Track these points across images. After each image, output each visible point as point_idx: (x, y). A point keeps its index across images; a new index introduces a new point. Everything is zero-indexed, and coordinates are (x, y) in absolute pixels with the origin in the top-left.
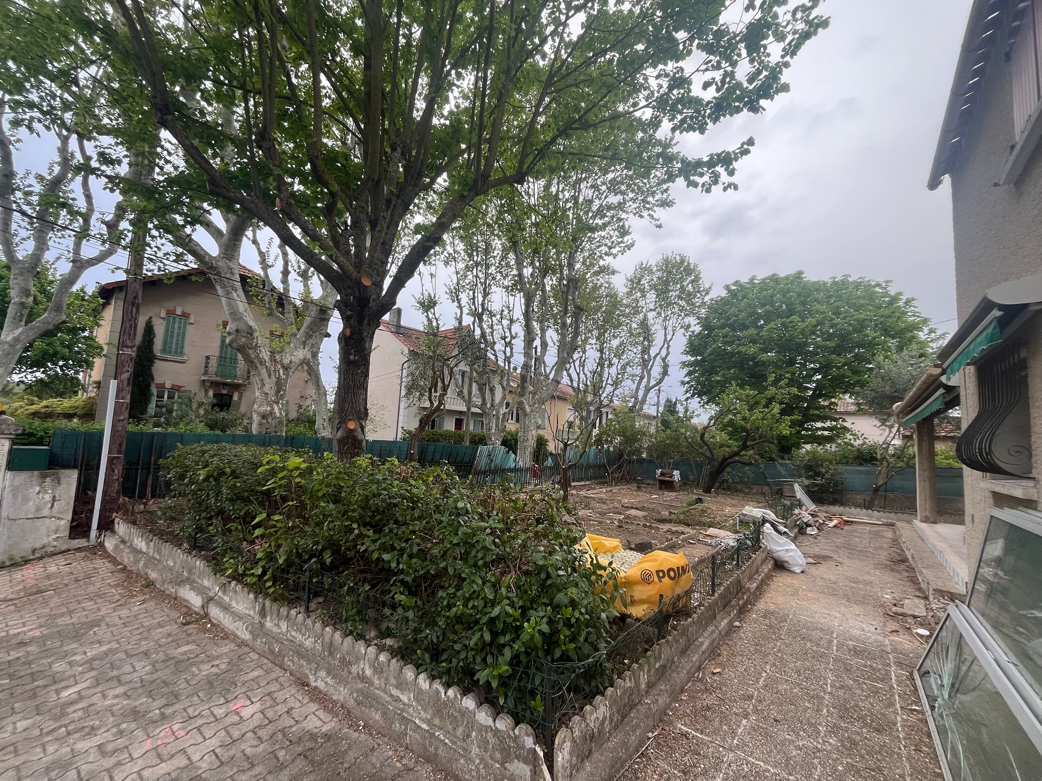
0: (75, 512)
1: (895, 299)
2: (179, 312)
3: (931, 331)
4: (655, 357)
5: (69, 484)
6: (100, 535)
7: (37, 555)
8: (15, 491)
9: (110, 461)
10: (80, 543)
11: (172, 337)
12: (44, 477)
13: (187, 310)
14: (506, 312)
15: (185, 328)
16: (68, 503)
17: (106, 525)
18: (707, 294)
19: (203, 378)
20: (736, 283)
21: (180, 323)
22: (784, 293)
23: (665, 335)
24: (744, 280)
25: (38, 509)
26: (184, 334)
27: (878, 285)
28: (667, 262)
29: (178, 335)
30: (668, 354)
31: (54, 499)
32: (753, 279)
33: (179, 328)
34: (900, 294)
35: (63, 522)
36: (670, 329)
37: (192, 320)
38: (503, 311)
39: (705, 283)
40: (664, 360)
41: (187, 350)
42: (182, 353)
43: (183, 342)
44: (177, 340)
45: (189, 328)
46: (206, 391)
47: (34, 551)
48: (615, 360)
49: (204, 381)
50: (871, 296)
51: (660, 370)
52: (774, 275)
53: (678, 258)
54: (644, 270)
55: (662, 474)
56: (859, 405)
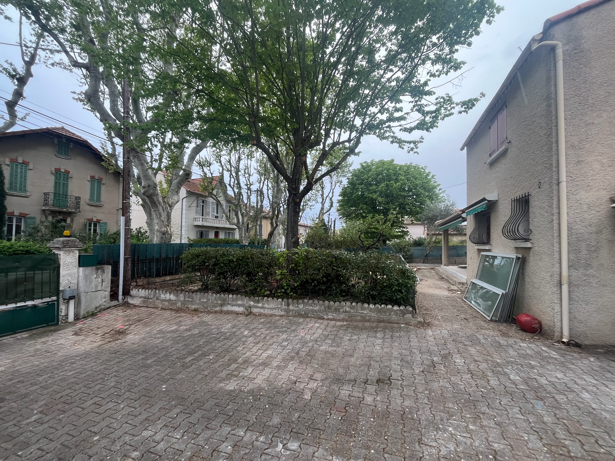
0: (111, 288)
1: (428, 175)
2: (20, 160)
3: (440, 189)
4: (326, 198)
5: (108, 272)
6: (125, 298)
7: (98, 310)
8: (86, 277)
9: (126, 260)
10: (115, 303)
11: (16, 179)
12: (97, 269)
13: (27, 160)
15: (26, 172)
16: (108, 283)
17: (126, 293)
18: (351, 166)
19: (44, 208)
20: (365, 162)
21: (22, 169)
22: (388, 170)
23: (331, 186)
24: (369, 161)
25: (96, 287)
26: (25, 177)
27: (422, 168)
29: (21, 177)
30: (333, 196)
31: (103, 281)
32: (372, 161)
33: (21, 172)
34: (430, 173)
35: (107, 293)
36: (333, 183)
37: (31, 166)
40: (331, 199)
41: (29, 188)
42: (25, 191)
43: (25, 183)
44: (21, 181)
45: (29, 173)
46: (46, 217)
47: (96, 308)
49: (44, 210)
50: (420, 174)
51: (329, 204)
56: (412, 221)
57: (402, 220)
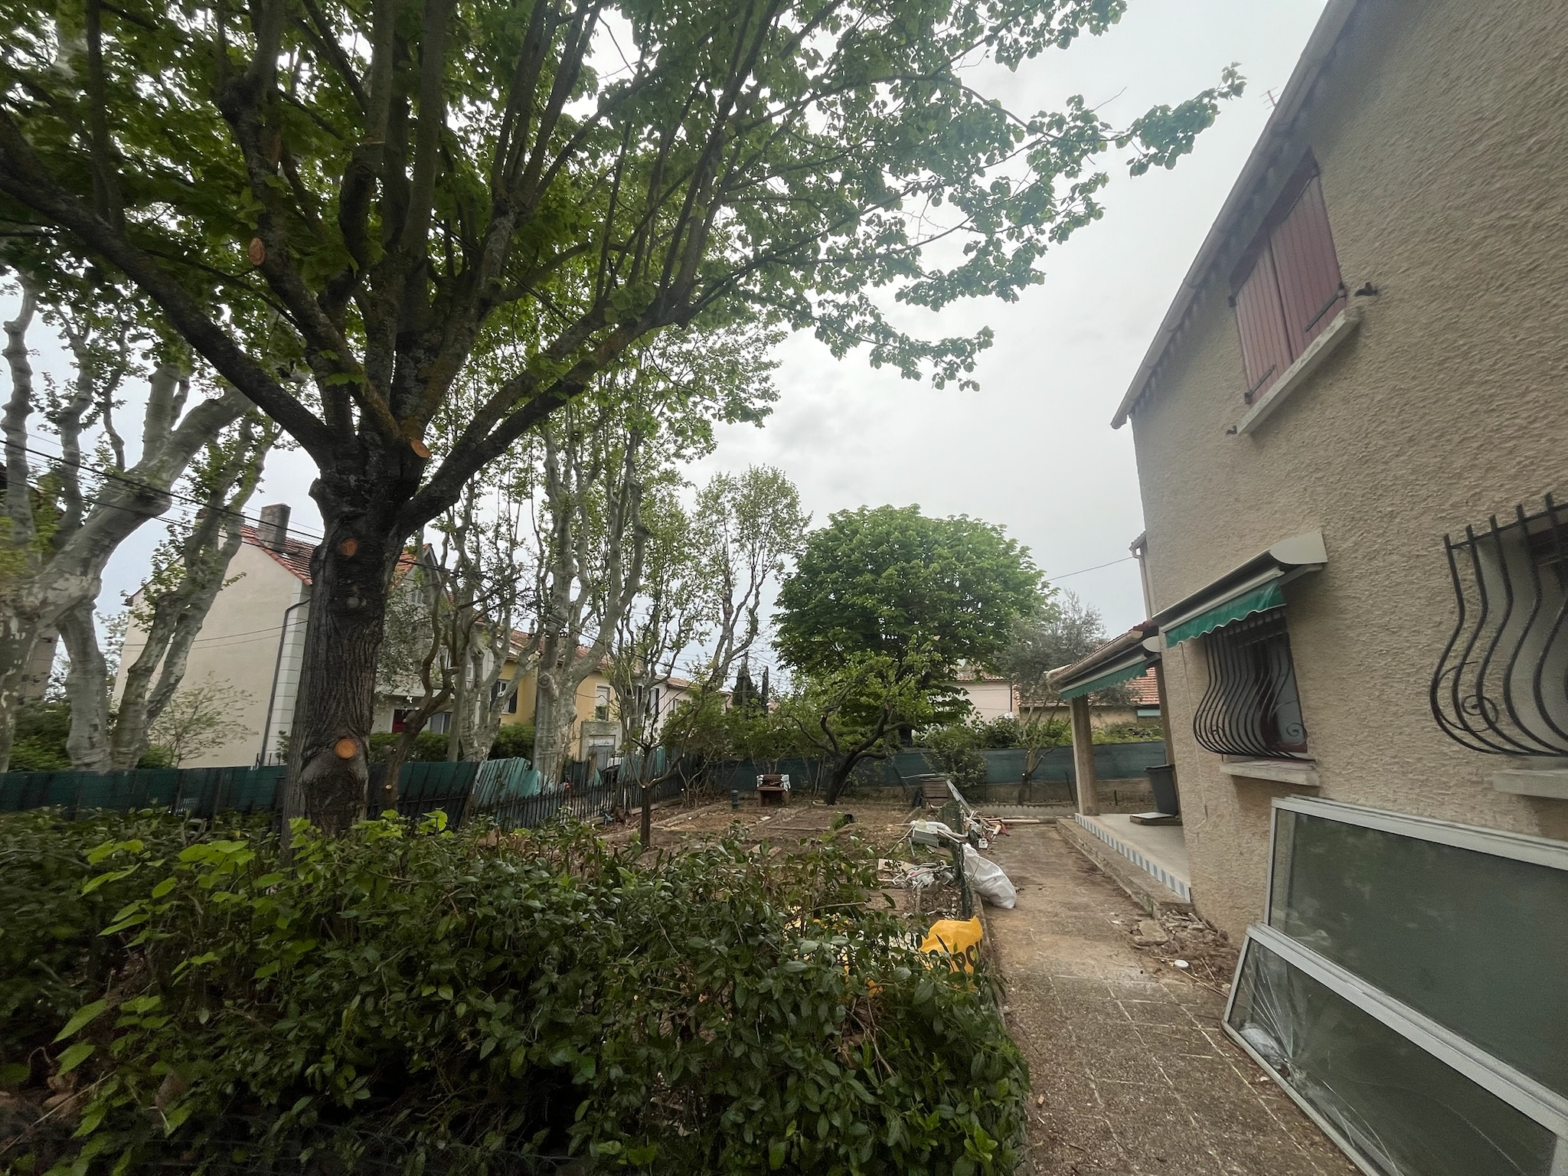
1: (1010, 546)
3: (1044, 586)
4: (739, 608)
14: (503, 529)
18: (805, 525)
20: (843, 512)
22: (903, 530)
23: (753, 577)
24: (853, 509)
27: (994, 529)
28: (756, 476)
30: (757, 604)
32: (863, 509)
36: (759, 568)
38: (499, 525)
39: (803, 510)
40: (752, 612)
48: (676, 612)
50: (990, 543)
51: (747, 627)
52: (888, 506)
53: (770, 474)
54: (724, 484)
55: (765, 782)
56: (977, 672)
57: (951, 670)
